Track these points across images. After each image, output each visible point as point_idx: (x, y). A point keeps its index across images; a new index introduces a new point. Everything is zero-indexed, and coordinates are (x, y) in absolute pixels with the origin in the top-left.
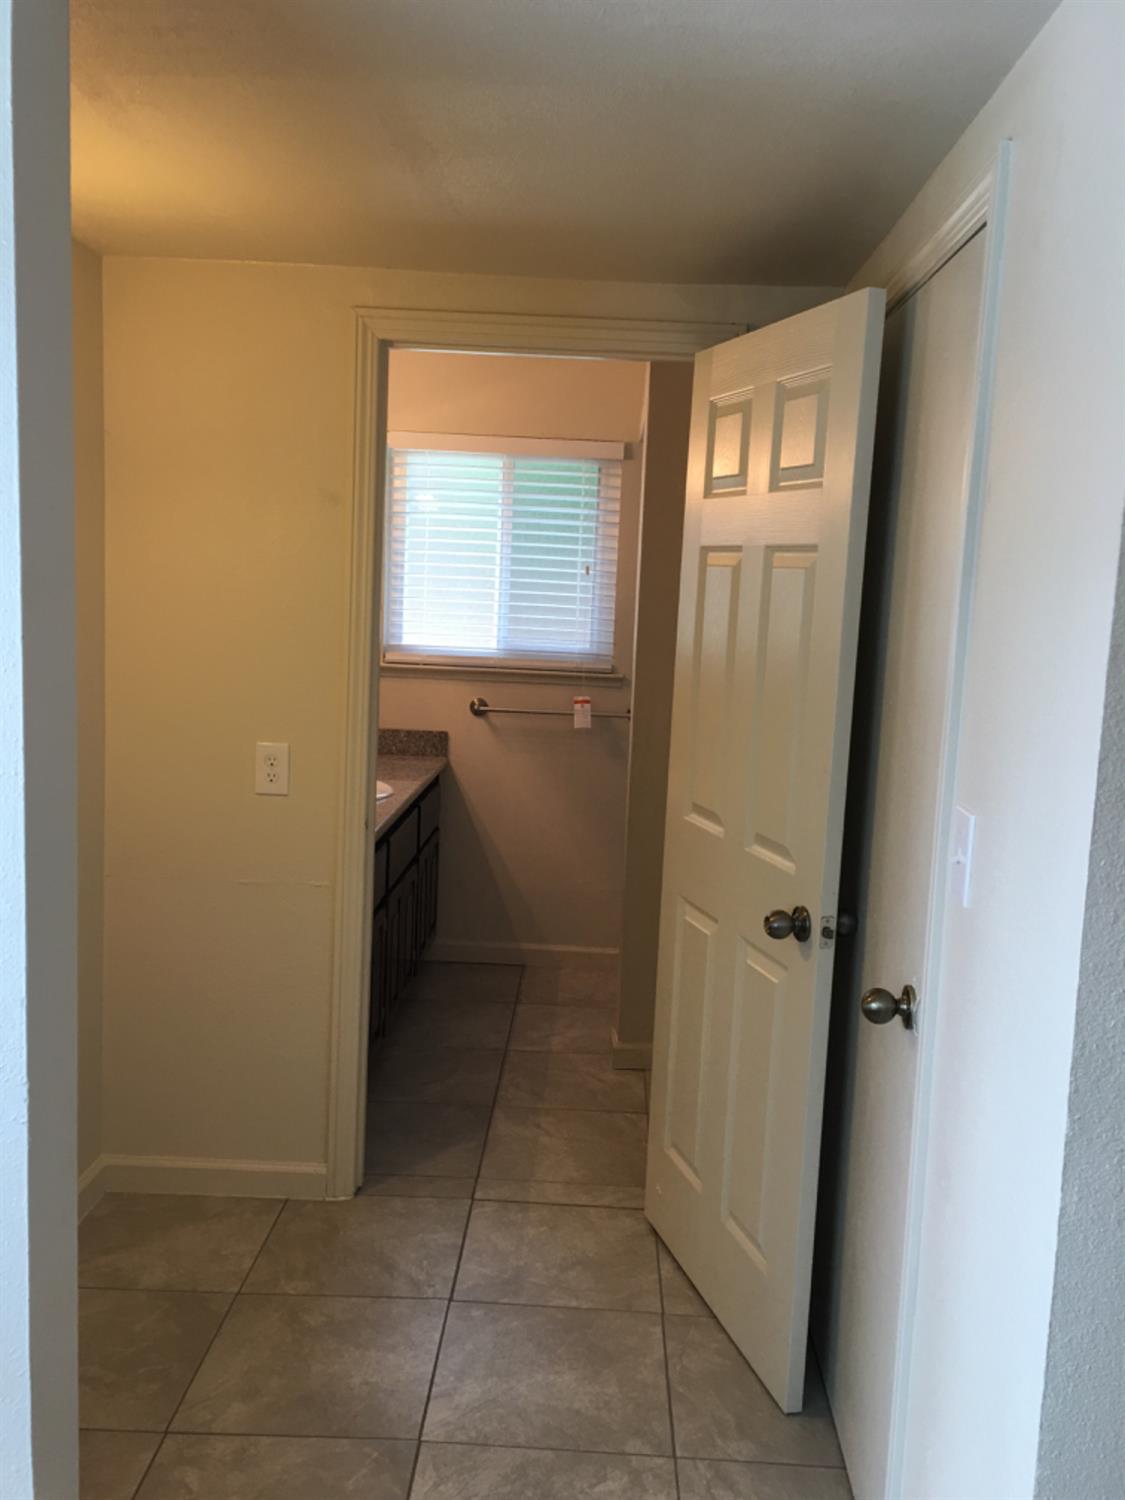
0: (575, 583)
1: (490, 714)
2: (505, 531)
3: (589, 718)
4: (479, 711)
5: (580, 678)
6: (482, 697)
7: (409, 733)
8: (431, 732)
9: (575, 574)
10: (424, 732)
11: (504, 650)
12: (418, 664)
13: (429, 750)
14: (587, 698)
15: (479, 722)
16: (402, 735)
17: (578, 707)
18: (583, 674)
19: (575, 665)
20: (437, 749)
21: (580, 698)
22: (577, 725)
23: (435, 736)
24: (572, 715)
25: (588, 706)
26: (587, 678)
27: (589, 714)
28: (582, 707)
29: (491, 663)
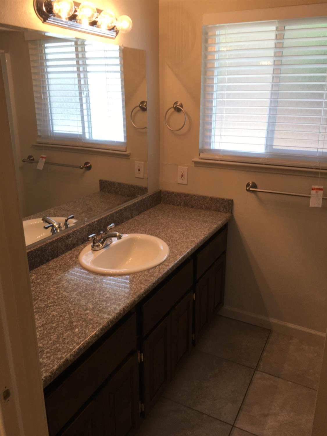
0: (321, 100)
1: (259, 193)
2: (275, 75)
3: (321, 200)
4: (252, 187)
5: (317, 173)
6: (254, 181)
7: (212, 199)
8: (223, 199)
9: (321, 102)
10: (220, 199)
11: (269, 153)
12: (218, 160)
13: (222, 209)
14: (322, 187)
15: (252, 196)
16: (208, 199)
17: (313, 192)
18: (320, 171)
19: (314, 165)
20: (226, 209)
21: (316, 187)
22: (311, 205)
23: (226, 201)
24: (310, 197)
25: (321, 193)
26: (322, 173)
27: (321, 198)
28: (317, 192)
29: (260, 161)
